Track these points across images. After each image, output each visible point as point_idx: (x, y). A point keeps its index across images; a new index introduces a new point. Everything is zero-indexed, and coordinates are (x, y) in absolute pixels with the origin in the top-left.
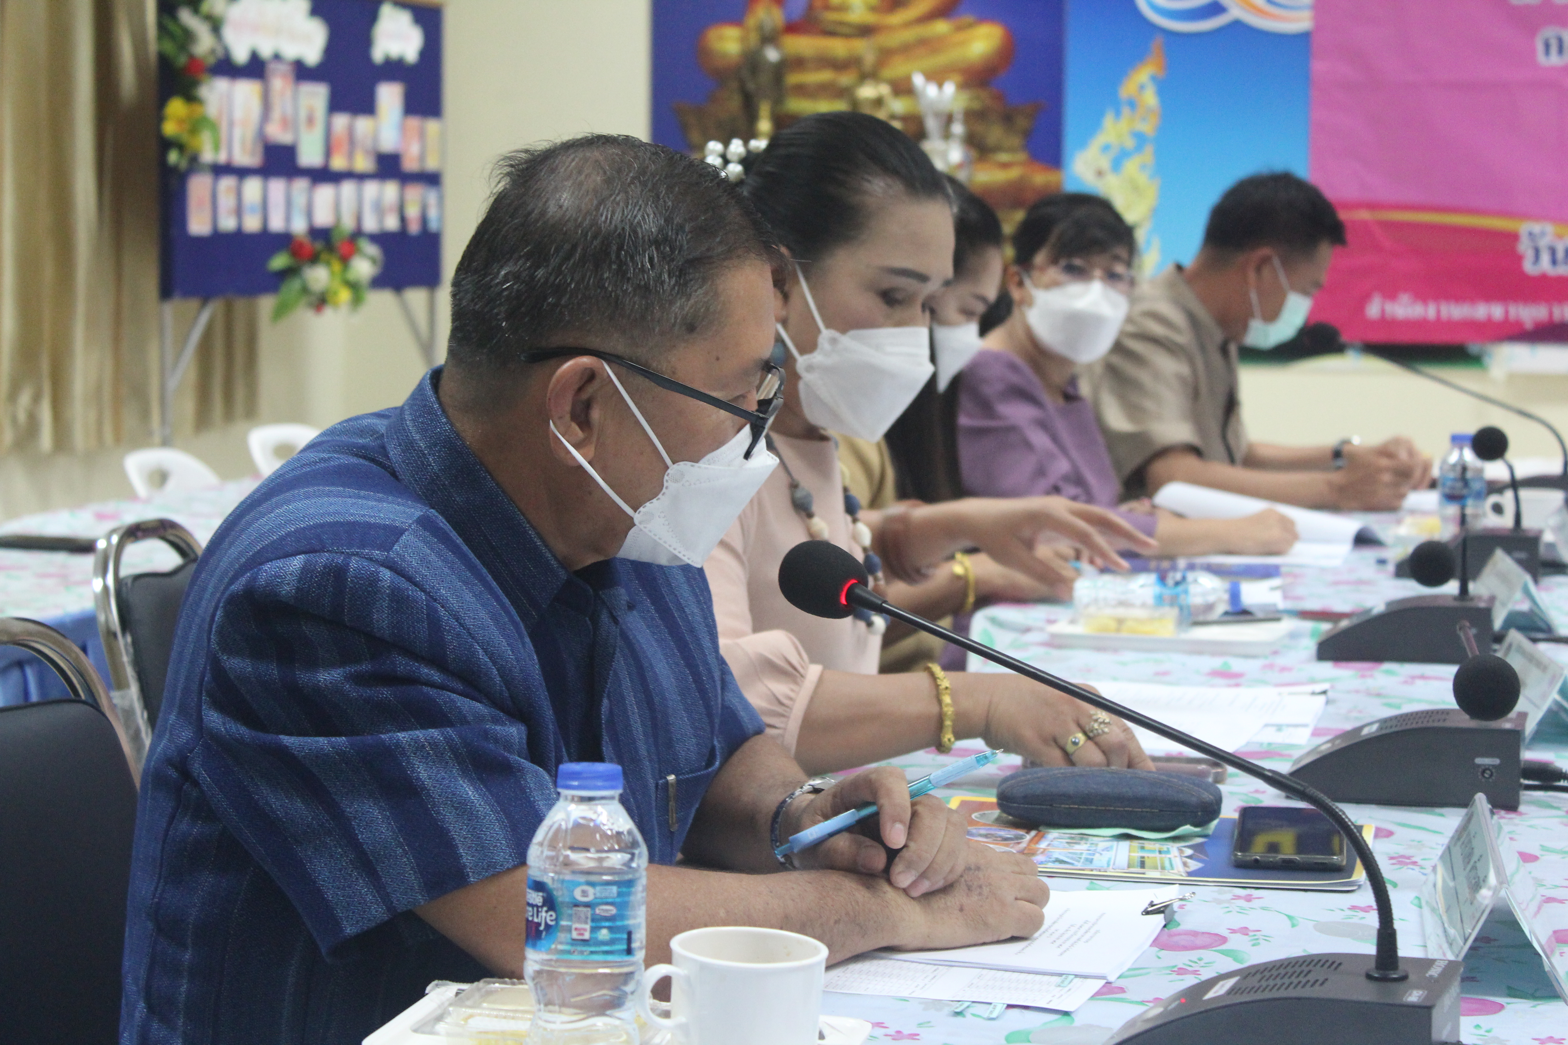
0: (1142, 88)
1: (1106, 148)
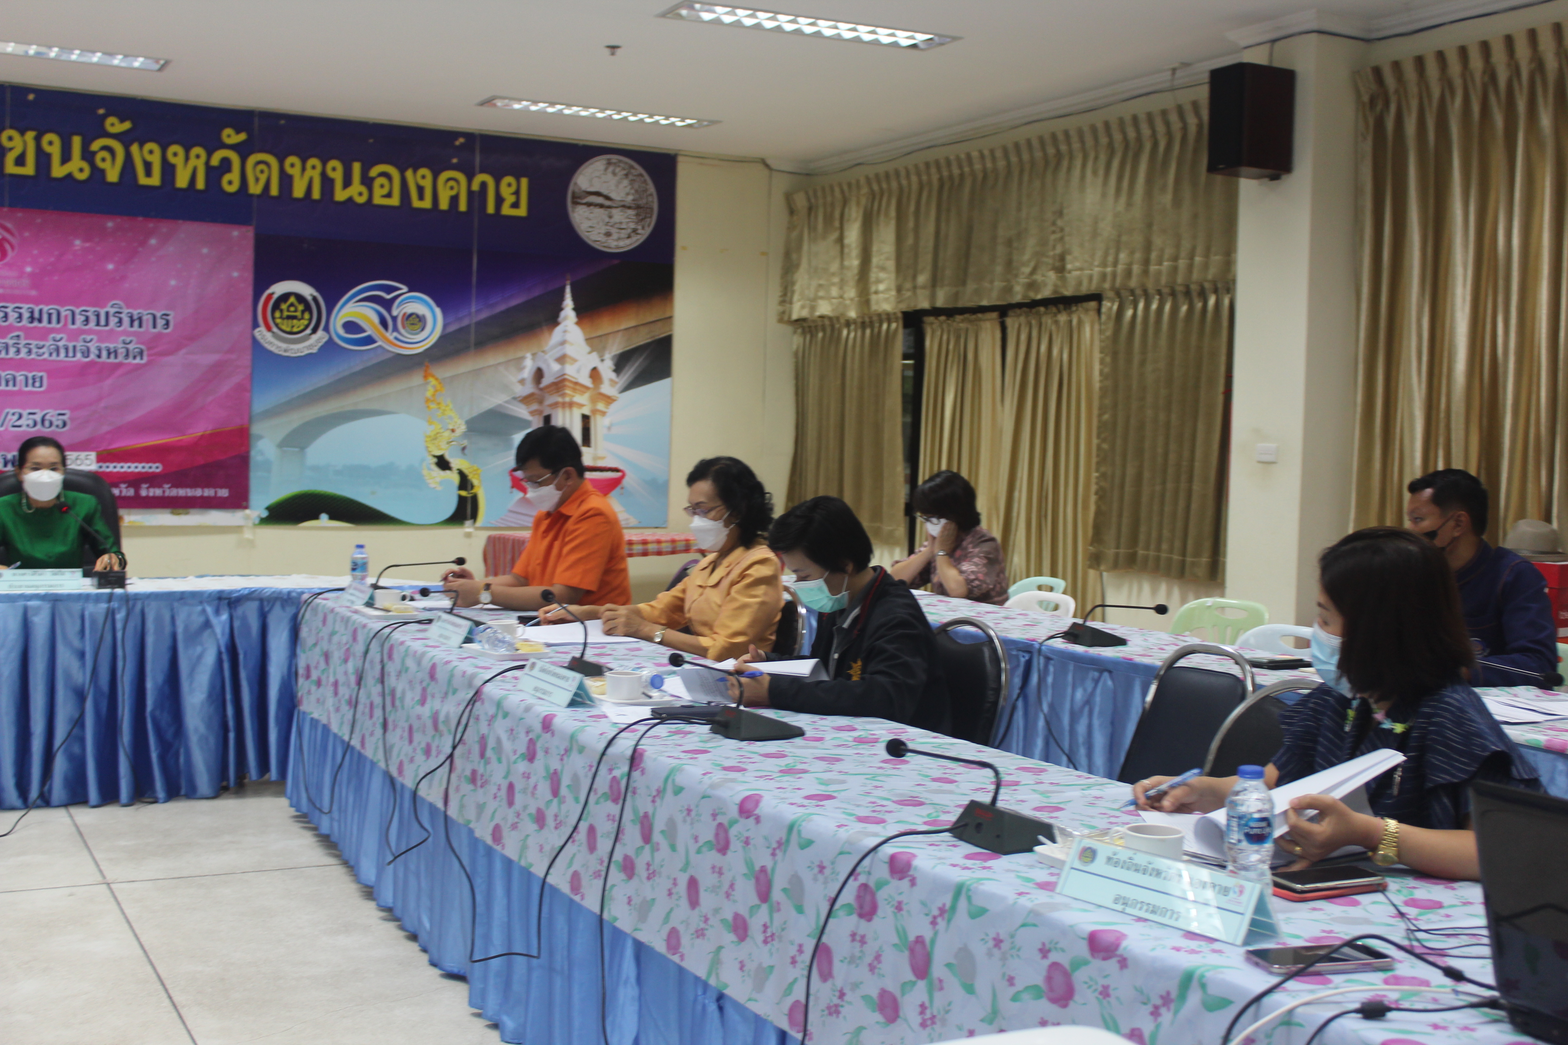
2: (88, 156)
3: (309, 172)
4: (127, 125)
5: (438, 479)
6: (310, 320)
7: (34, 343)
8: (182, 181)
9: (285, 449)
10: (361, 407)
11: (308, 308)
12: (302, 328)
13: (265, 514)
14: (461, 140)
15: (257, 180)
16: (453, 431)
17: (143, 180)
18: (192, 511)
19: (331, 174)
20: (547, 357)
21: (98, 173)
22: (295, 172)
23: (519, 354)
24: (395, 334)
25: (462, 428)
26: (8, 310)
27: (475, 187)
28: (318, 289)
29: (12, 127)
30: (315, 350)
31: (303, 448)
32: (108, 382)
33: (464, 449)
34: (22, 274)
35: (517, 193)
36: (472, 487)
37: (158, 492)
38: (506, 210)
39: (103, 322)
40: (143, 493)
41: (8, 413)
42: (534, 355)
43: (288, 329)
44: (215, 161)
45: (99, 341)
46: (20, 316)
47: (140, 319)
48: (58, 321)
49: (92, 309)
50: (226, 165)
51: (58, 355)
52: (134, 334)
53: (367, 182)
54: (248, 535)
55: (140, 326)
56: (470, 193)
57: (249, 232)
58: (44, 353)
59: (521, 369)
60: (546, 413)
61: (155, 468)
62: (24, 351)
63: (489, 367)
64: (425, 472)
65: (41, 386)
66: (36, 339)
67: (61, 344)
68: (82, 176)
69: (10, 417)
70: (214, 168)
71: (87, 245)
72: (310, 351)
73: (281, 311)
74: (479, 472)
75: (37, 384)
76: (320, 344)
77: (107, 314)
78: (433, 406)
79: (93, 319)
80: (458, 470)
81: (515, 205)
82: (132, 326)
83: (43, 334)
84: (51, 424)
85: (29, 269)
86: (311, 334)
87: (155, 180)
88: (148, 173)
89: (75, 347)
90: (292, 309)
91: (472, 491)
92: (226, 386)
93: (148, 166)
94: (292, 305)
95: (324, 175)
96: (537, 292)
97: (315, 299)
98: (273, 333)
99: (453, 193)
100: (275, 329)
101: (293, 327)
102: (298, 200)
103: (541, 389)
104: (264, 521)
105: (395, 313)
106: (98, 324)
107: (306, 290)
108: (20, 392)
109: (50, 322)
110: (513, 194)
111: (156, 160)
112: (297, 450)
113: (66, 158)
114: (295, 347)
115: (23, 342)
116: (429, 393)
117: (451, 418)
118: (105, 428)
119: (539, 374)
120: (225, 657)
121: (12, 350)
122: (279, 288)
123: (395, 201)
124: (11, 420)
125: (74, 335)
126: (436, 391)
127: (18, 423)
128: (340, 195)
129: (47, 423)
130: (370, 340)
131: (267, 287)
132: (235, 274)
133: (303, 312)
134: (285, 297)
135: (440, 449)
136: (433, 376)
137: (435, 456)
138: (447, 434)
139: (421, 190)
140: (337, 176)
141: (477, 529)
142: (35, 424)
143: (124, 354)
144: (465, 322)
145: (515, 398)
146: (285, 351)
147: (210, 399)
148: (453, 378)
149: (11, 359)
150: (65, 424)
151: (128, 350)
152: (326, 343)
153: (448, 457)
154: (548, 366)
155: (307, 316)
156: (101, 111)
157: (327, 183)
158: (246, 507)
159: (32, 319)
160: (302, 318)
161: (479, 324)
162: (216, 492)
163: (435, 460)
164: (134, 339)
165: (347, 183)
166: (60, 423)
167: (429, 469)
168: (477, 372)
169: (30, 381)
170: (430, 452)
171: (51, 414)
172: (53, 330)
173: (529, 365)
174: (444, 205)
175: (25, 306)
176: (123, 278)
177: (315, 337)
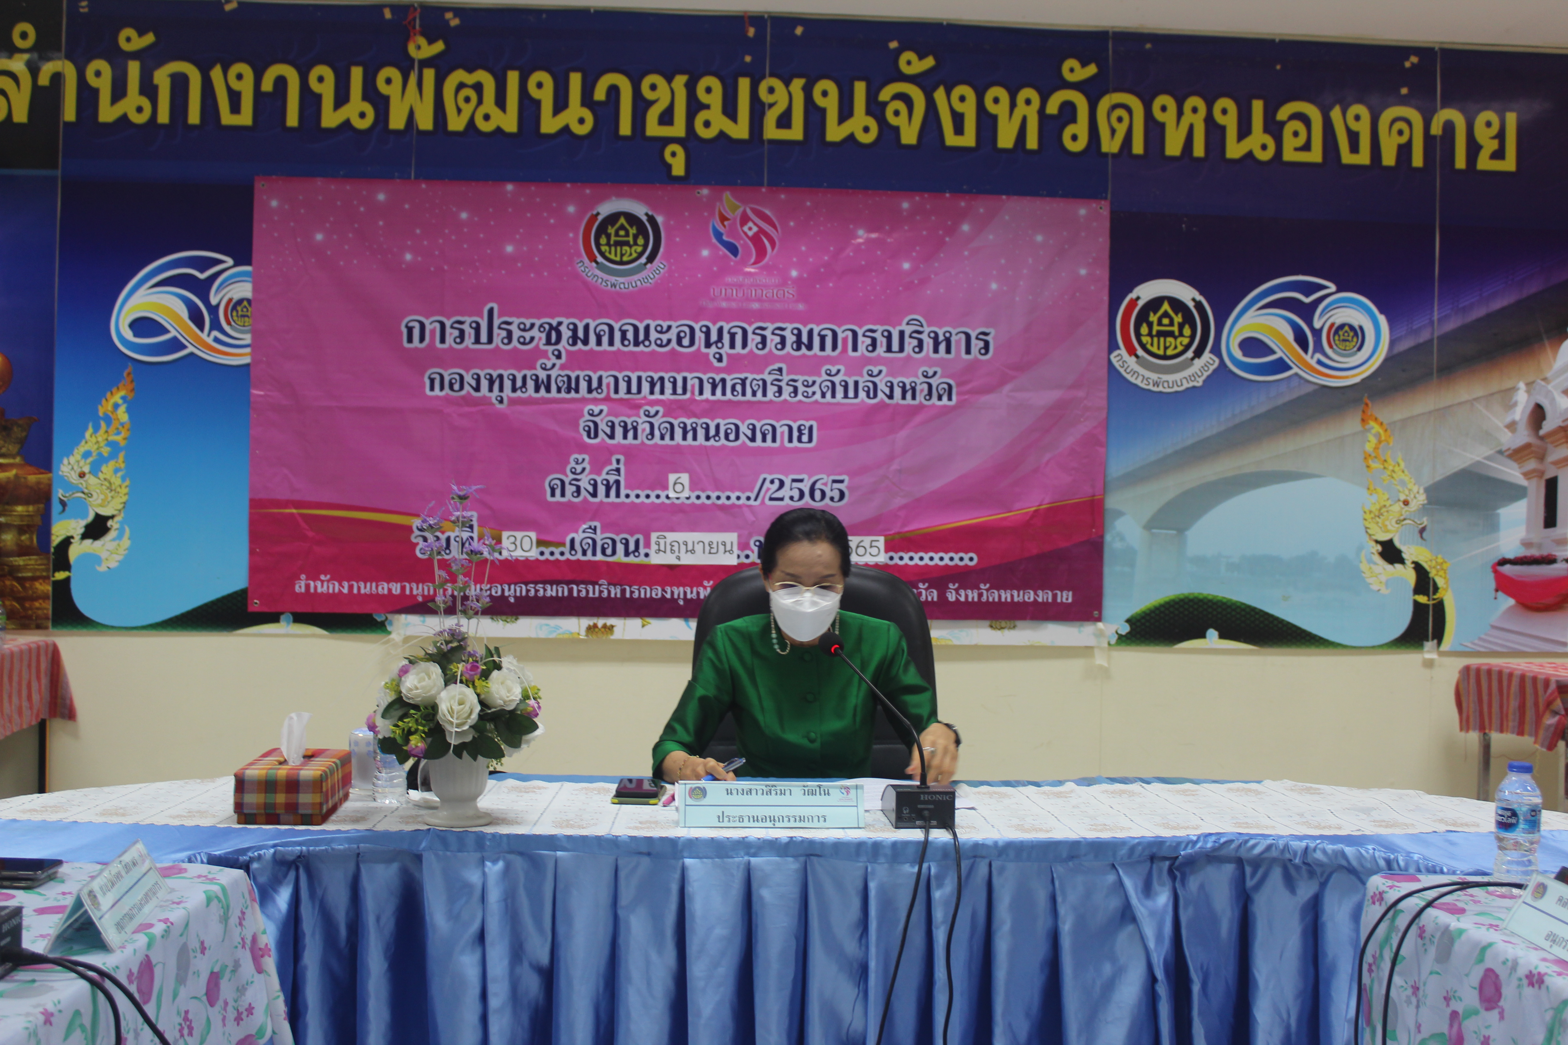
0: (116, 406)
1: (87, 455)
2: (876, 109)
3: (1188, 117)
4: (929, 62)
5: (1383, 578)
6: (1193, 337)
7: (801, 378)
8: (1006, 139)
9: (1154, 531)
10: (1268, 467)
11: (1189, 319)
12: (1180, 348)
13: (1125, 629)
14: (1414, 59)
15: (1113, 132)
16: (1406, 503)
17: (951, 139)
18: (1019, 623)
19: (1219, 118)
20: (1550, 387)
21: (889, 133)
22: (1168, 118)
23: (1508, 384)
24: (1318, 356)
25: (1422, 498)
26: (767, 333)
27: (1436, 129)
28: (1202, 293)
29: (772, 75)
30: (1199, 383)
31: (1181, 531)
32: (902, 434)
33: (1422, 531)
34: (785, 280)
35: (1501, 136)
36: (1436, 589)
37: (973, 595)
38: (1484, 163)
39: (895, 346)
40: (951, 597)
41: (765, 480)
42: (1528, 384)
43: (1161, 352)
44: (1052, 108)
45: (890, 373)
46: (783, 340)
47: (948, 341)
48: (834, 347)
49: (880, 328)
50: (1068, 112)
51: (833, 396)
52: (940, 363)
53: (1274, 128)
54: (1100, 660)
55: (948, 351)
56: (1428, 137)
57: (1103, 209)
58: (814, 393)
59: (1510, 406)
60: (1549, 475)
61: (968, 559)
62: (787, 390)
63: (1460, 404)
64: (1364, 566)
65: (810, 440)
66: (802, 374)
67: (837, 380)
68: (867, 139)
69: (767, 484)
70: (1052, 117)
71: (874, 236)
72: (1191, 384)
73: (1150, 325)
74: (1445, 566)
75: (805, 438)
76: (1206, 374)
77: (902, 334)
78: (1376, 465)
79: (882, 342)
80: (1413, 562)
81: (1499, 154)
82: (936, 351)
83: (814, 366)
84: (823, 494)
85: (794, 273)
86: (1193, 359)
87: (968, 139)
88: (959, 130)
89: (856, 383)
90: (1166, 321)
91: (1435, 597)
92: (1071, 438)
93: (958, 120)
94: (1166, 315)
95: (1209, 120)
96: (1532, 288)
97: (1198, 305)
98: (1137, 357)
99: (1404, 139)
100: (1140, 352)
101: (1166, 348)
102: (1173, 159)
103: (1542, 438)
104: (1124, 640)
105: (1317, 324)
106: (889, 349)
107: (1186, 293)
108: (782, 450)
109: (822, 348)
110: (1494, 138)
111: (969, 110)
112: (1174, 532)
113: (846, 113)
114: (1170, 378)
115: (786, 378)
116: (1369, 447)
117: (1403, 483)
118: (899, 501)
119: (1538, 414)
120: (1162, 990)
121: (771, 390)
122: (1146, 291)
123: (1315, 156)
124: (768, 489)
125: (855, 367)
126: (1380, 442)
127: (778, 495)
128: (1234, 150)
129: (818, 495)
130: (1281, 366)
131: (1130, 290)
132: (1083, 272)
133: (1181, 326)
134: (1155, 304)
135: (1387, 531)
136: (1376, 420)
137: (1377, 542)
138: (1398, 507)
139: (1354, 138)
140: (1230, 122)
141: (1442, 654)
142: (802, 494)
143: (926, 392)
144: (1425, 336)
145: (1500, 452)
146: (1156, 384)
147: (1047, 457)
148: (1404, 422)
149: (771, 402)
150: (842, 495)
151: (930, 386)
152: (1215, 371)
153: (1397, 543)
154: (1553, 401)
155: (1187, 331)
156: (894, 45)
157: (1214, 132)
158: (1099, 619)
159: (799, 343)
160: (1181, 334)
161: (1443, 338)
162: (1055, 596)
163: (1379, 548)
164: (939, 370)
165: (1244, 131)
166: (837, 496)
167: (1370, 561)
168: (1442, 413)
169: (795, 434)
170: (1370, 535)
171: (824, 481)
172: (829, 360)
173: (1523, 401)
174: (1389, 158)
175: (789, 326)
176: (924, 281)
177: (1198, 363)
